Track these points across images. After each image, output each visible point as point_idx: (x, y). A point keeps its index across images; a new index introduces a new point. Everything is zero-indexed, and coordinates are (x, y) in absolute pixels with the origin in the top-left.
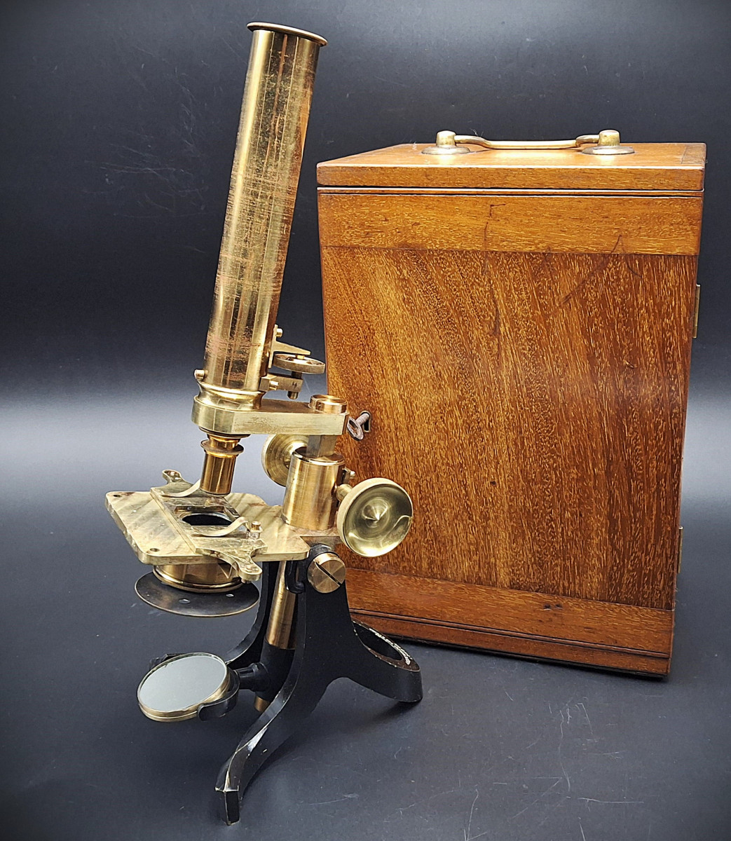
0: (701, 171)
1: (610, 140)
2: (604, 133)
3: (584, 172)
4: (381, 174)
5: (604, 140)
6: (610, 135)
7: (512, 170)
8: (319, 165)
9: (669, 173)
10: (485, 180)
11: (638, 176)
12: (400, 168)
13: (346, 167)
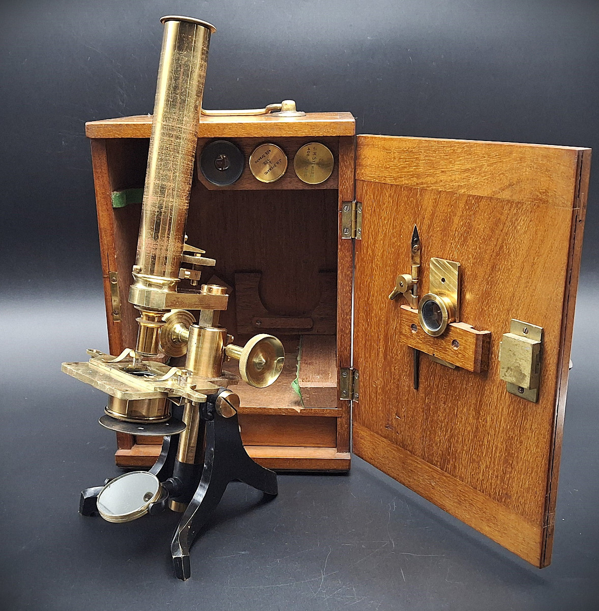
0: (354, 122)
1: (289, 107)
2: (285, 102)
3: (277, 125)
4: (133, 129)
5: (285, 107)
6: (290, 104)
7: (227, 124)
8: (87, 124)
9: (332, 124)
10: (209, 132)
11: (313, 127)
12: (148, 124)
13: (107, 125)
